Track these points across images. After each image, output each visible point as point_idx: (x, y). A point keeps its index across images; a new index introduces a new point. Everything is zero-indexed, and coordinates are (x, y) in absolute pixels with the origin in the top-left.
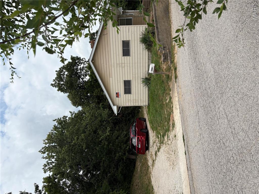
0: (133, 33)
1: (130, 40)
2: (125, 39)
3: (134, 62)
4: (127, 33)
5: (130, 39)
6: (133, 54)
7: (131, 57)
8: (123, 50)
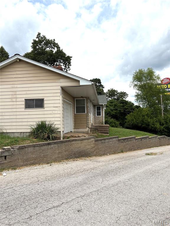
0: (52, 112)
1: (44, 109)
2: (45, 102)
3: (18, 113)
4: (52, 105)
5: (46, 109)
6: (27, 113)
7: (23, 110)
8: (33, 100)
